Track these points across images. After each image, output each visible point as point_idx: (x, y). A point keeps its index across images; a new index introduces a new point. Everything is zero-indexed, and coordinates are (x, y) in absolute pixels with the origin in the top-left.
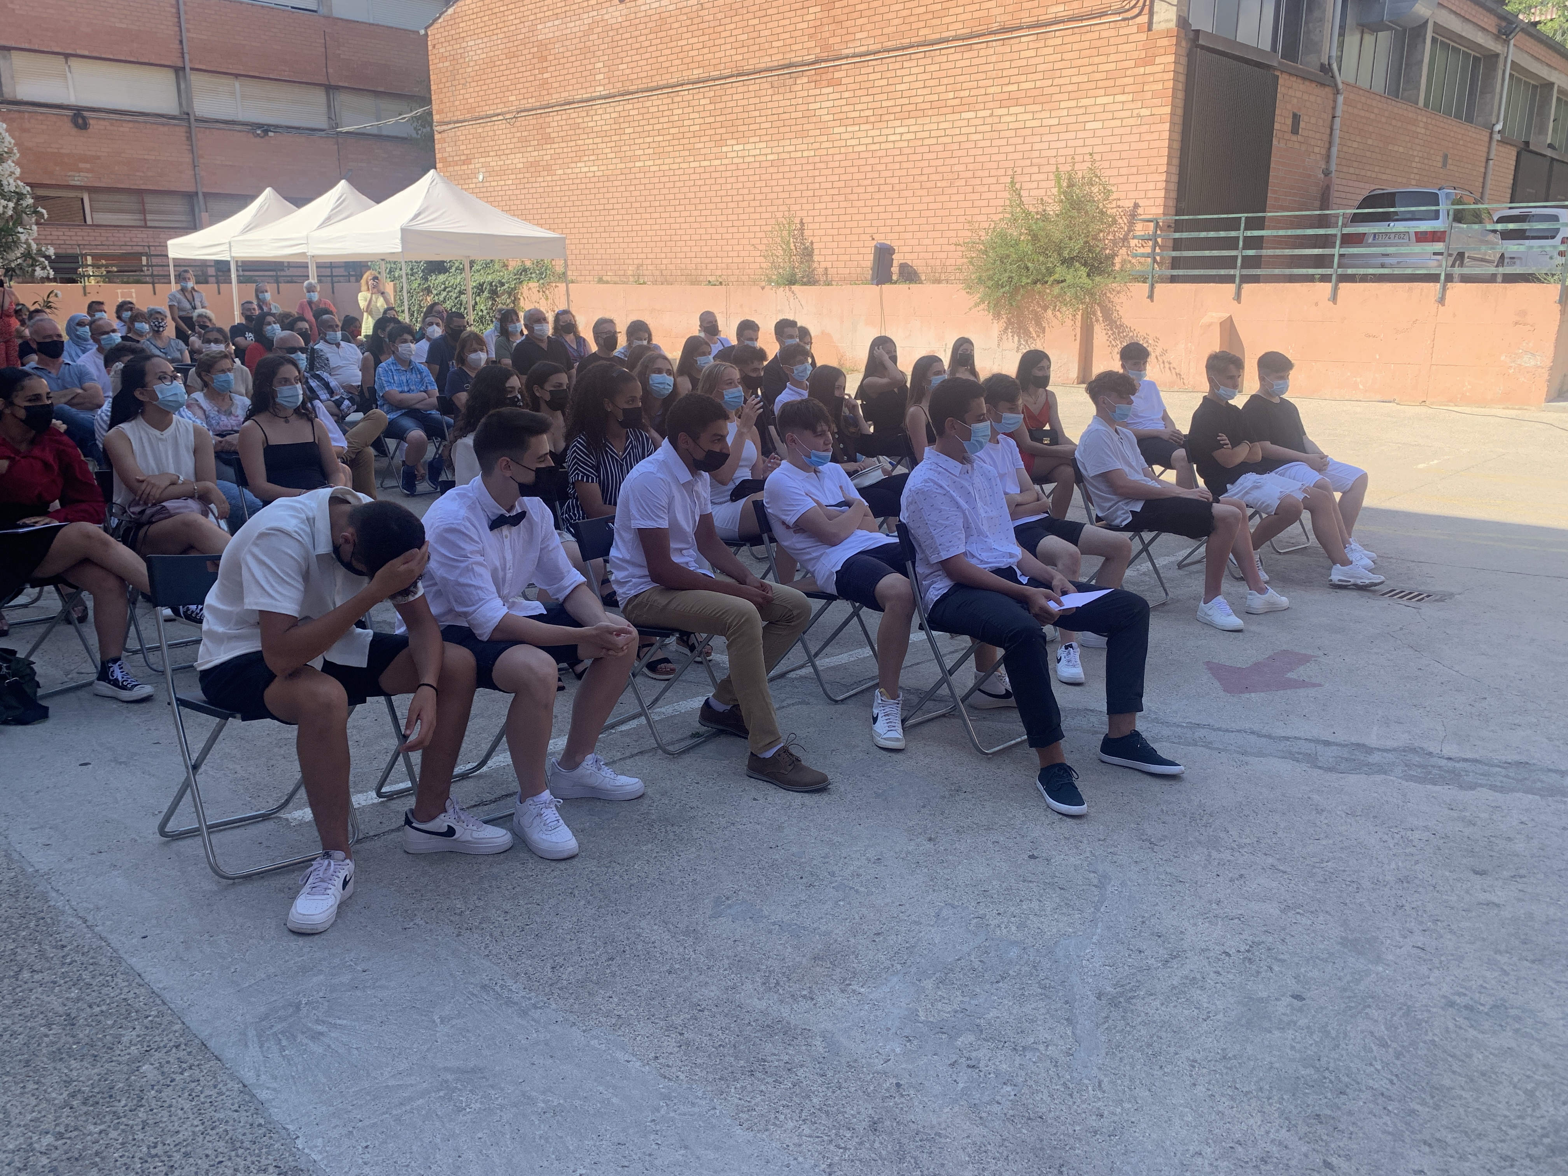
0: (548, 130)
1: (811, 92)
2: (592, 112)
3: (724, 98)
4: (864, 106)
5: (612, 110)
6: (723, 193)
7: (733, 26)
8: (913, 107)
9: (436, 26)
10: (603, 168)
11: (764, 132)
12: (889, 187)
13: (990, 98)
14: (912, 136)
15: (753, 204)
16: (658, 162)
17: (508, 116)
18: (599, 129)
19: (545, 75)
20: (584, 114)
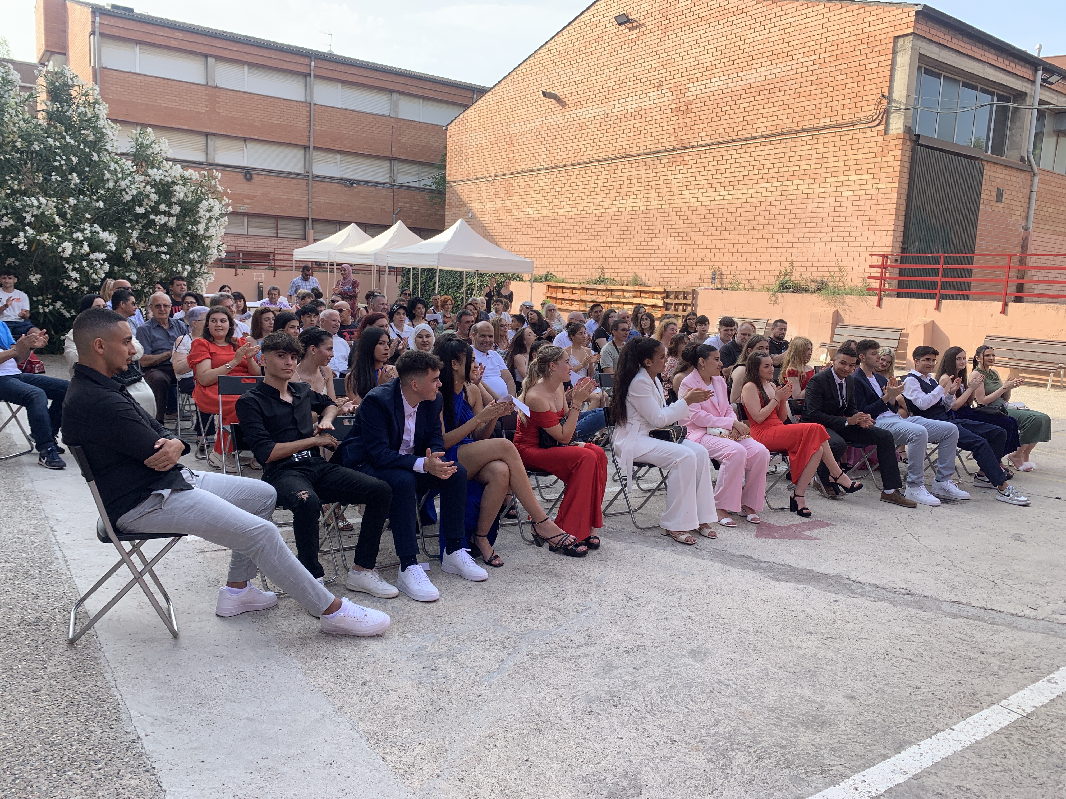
0: (511, 188)
1: (669, 169)
2: (538, 178)
3: (616, 171)
4: (702, 178)
5: (549, 177)
6: (612, 229)
7: (625, 127)
8: (732, 179)
9: (453, 124)
10: (541, 212)
11: (639, 192)
12: (715, 229)
13: (781, 174)
14: (731, 197)
15: (629, 236)
16: (574, 209)
17: (489, 179)
18: (541, 188)
19: (513, 155)
20: (533, 179)
